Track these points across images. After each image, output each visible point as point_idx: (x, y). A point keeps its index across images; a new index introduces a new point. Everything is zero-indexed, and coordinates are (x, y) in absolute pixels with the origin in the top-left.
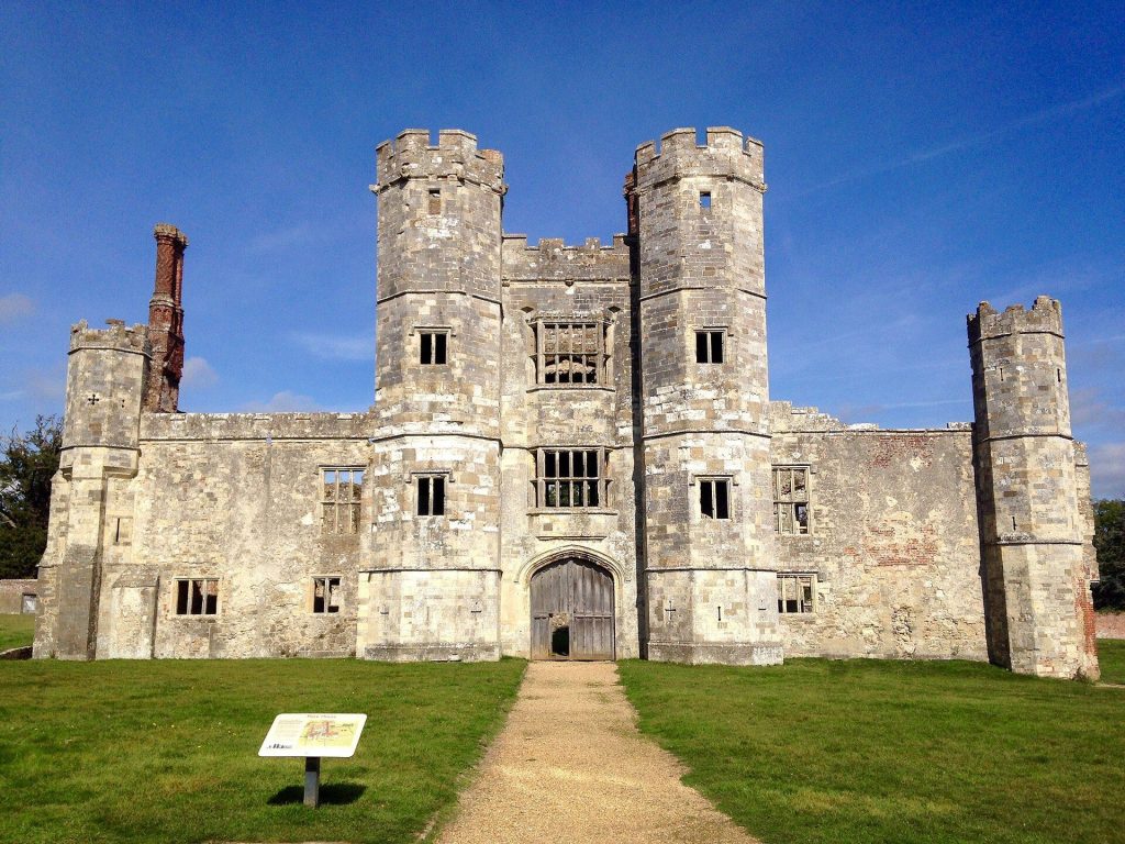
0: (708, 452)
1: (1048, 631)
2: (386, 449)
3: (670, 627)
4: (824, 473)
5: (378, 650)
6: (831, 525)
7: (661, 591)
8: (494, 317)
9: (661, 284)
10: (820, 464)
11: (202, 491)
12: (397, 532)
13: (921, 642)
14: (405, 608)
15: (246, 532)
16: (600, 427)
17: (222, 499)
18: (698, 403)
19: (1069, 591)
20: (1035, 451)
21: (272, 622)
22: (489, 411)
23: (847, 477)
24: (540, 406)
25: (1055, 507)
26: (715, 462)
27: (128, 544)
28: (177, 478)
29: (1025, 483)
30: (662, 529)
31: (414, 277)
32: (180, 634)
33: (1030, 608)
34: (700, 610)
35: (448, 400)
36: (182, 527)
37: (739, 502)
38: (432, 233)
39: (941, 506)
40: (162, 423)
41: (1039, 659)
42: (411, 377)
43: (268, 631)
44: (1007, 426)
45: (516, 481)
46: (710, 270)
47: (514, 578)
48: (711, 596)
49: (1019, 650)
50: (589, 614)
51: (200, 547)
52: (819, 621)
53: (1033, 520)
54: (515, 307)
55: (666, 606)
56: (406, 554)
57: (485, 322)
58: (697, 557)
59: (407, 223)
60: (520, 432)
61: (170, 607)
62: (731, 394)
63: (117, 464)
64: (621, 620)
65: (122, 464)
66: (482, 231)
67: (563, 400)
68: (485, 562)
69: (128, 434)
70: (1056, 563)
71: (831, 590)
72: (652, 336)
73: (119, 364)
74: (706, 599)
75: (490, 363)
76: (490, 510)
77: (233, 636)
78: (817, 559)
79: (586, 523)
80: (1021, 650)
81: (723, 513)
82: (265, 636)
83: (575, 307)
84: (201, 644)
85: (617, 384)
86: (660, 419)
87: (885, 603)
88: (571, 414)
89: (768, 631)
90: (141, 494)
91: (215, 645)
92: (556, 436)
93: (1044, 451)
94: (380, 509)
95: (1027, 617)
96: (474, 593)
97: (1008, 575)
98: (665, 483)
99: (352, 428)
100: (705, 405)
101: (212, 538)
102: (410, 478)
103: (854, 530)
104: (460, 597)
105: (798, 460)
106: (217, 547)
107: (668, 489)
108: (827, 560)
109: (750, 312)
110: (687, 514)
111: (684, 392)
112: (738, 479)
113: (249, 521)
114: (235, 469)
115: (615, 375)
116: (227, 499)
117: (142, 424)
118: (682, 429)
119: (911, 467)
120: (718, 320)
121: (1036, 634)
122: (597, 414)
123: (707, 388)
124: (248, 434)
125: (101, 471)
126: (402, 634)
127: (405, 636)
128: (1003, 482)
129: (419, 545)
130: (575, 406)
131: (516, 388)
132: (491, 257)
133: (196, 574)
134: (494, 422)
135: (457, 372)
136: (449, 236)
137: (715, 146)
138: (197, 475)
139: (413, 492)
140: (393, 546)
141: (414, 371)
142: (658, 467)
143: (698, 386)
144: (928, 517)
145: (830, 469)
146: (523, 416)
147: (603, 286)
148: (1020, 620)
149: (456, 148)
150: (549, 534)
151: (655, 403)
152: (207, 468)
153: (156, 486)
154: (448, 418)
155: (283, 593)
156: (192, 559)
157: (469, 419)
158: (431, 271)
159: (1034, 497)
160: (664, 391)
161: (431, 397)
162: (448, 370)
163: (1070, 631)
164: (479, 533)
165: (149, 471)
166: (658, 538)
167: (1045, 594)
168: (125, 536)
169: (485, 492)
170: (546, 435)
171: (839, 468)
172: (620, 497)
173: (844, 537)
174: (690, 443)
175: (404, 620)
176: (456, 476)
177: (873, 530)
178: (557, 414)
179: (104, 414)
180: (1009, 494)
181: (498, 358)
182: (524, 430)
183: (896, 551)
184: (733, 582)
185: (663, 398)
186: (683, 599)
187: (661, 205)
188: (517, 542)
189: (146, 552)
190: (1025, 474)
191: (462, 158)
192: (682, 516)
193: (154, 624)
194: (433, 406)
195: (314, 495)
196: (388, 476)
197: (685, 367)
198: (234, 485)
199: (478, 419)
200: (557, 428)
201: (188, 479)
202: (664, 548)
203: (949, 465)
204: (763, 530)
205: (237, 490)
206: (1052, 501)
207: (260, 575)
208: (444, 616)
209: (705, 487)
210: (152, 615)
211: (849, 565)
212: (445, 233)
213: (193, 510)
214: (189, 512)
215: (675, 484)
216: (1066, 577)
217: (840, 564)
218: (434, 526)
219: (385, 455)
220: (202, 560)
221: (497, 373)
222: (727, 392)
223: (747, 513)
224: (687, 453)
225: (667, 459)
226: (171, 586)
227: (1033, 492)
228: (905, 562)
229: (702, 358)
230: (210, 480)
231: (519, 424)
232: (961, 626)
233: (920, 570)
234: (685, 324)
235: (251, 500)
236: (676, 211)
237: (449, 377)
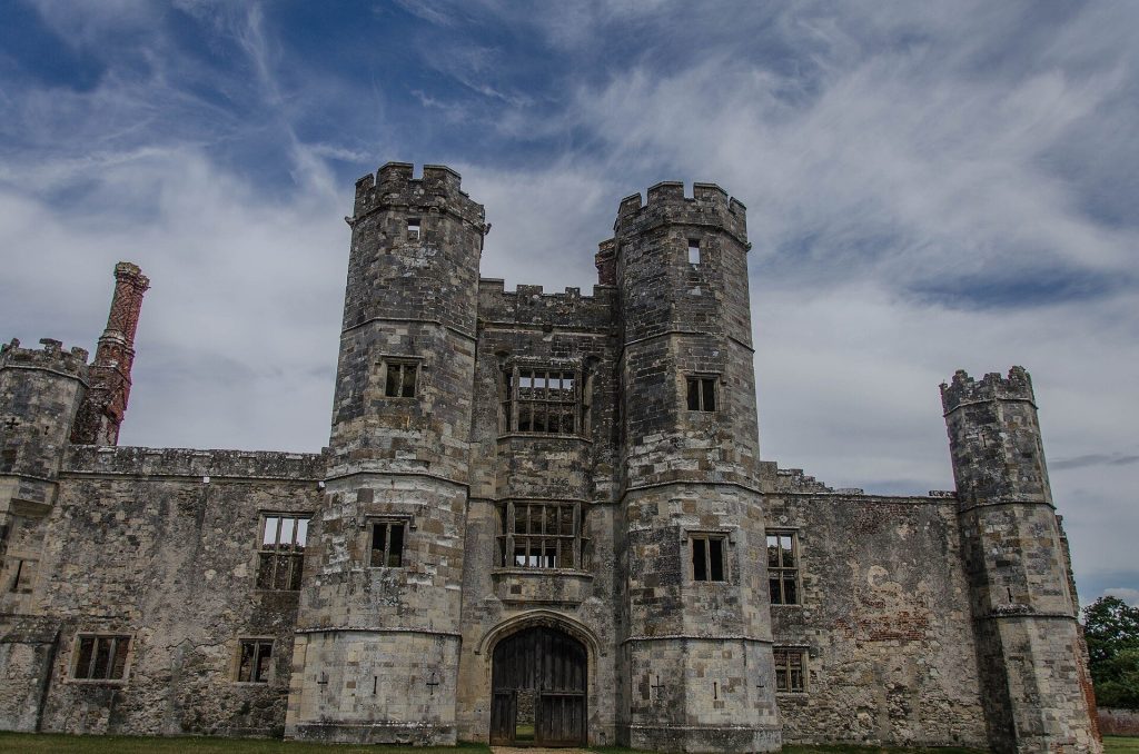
0: (702, 506)
1: (1056, 713)
2: (339, 491)
3: (658, 707)
4: (811, 539)
5: (312, 729)
6: (821, 595)
7: (647, 664)
8: (469, 354)
9: (648, 329)
10: (808, 529)
11: (123, 534)
12: (344, 585)
13: (918, 727)
14: (348, 677)
15: (169, 583)
16: (576, 480)
17: (145, 544)
18: (690, 454)
19: (1073, 669)
20: (1025, 518)
21: (188, 691)
22: (458, 454)
23: (835, 544)
24: (513, 455)
25: (1050, 578)
26: (709, 518)
27: (28, 591)
28: (97, 517)
29: (1019, 552)
30: (649, 592)
31: (386, 304)
32: (76, 702)
33: (1036, 687)
34: (694, 686)
35: (414, 436)
36: (94, 574)
37: (736, 564)
38: (408, 261)
39: (929, 576)
40: (88, 456)
41: (1049, 746)
42: (374, 409)
43: (182, 702)
44: (994, 493)
45: (482, 537)
46: (701, 316)
47: (475, 648)
48: (706, 671)
49: (1024, 734)
50: (558, 692)
51: (113, 598)
52: (811, 702)
53: (1030, 591)
54: (488, 351)
55: (653, 681)
56: (354, 611)
57: (459, 357)
58: (690, 625)
59: (382, 251)
60: (488, 483)
61: (67, 668)
62: (725, 445)
63: (28, 497)
64: (595, 699)
65: (34, 498)
66: (461, 266)
67: (537, 451)
68: (443, 625)
69: (46, 465)
70: (1057, 637)
71: (823, 667)
72: (637, 382)
73: (49, 388)
74: (700, 674)
75: (463, 402)
76: (454, 565)
77: (139, 708)
78: (807, 632)
79: (559, 587)
80: (1028, 734)
81: (717, 575)
82: (177, 707)
83: (553, 355)
84: (100, 716)
85: (595, 436)
86: (647, 470)
87: (880, 683)
88: (545, 465)
89: (766, 711)
90: (52, 534)
91: (117, 718)
92: (529, 488)
93: (1034, 519)
94: (326, 559)
95: (1032, 698)
96: (431, 662)
97: (1008, 652)
98: (652, 541)
99: (301, 469)
100: (696, 455)
101: (128, 588)
102: (365, 523)
103: (845, 602)
104: (415, 665)
105: (785, 524)
106: (132, 599)
107: (656, 547)
108: (818, 633)
109: (741, 362)
110: (679, 574)
111: (675, 440)
112: (734, 537)
113: (173, 570)
114: (164, 510)
115: (593, 427)
116: (151, 544)
117: (66, 456)
118: (675, 479)
119: (898, 535)
120: (710, 367)
121: (1044, 716)
122: (573, 467)
123: (701, 438)
124: (185, 472)
125: (7, 504)
126: (342, 707)
127: (346, 711)
128: (995, 551)
129: (369, 601)
130: (549, 457)
131: (486, 435)
132: (468, 293)
133: (105, 630)
134: (463, 467)
135: (427, 407)
136: (427, 265)
137: (703, 200)
138: (120, 516)
139: (365, 538)
140: (339, 602)
141: (379, 404)
142: (643, 522)
143: (690, 434)
144: (917, 589)
145: (818, 535)
146: (493, 466)
147: (581, 334)
148: (1025, 701)
149: (440, 182)
150: (515, 597)
151: (641, 453)
152: (133, 508)
153: (71, 526)
154: (414, 457)
155: (204, 656)
156: (102, 613)
157: (437, 460)
158: (404, 299)
159: (1029, 567)
160: (652, 440)
161: (396, 433)
162: (416, 403)
163: (1077, 714)
164: (439, 590)
165: (65, 508)
166: (644, 602)
167: (1049, 672)
168: (26, 581)
169: (448, 544)
170: (518, 487)
171: (827, 534)
172: (597, 559)
173: (835, 608)
174: (683, 497)
175: (346, 691)
176: (419, 522)
177: (864, 601)
178: (530, 465)
179: (22, 440)
180: (1002, 564)
181: (471, 398)
182: (494, 481)
183: (887, 625)
184: (730, 654)
185: (651, 448)
186: (674, 673)
187: (649, 252)
188: (479, 606)
189: (48, 602)
190: (1017, 542)
191: (445, 191)
192: (674, 578)
193: (46, 689)
194: (397, 442)
195: (251, 542)
196: (339, 520)
197: (676, 413)
198: (160, 529)
199: (446, 461)
200: (530, 479)
201: (109, 521)
202: (651, 615)
203: (935, 534)
204: (759, 596)
205: (163, 533)
206: (1046, 572)
207: (178, 635)
208: (395, 688)
209: (699, 545)
210: (44, 677)
211: (841, 639)
212: (421, 262)
213: (110, 554)
214: (104, 557)
215: (665, 542)
216: (1068, 654)
217: (832, 638)
218: (389, 579)
219: (337, 496)
220: (113, 614)
221: (470, 412)
222: (720, 442)
223: (744, 576)
224: (678, 508)
225: (656, 513)
226: (72, 644)
227: (1027, 562)
228: (897, 636)
229: (693, 405)
230: (134, 522)
231: (487, 474)
232: (957, 707)
233: (912, 646)
234: (676, 369)
235: (178, 546)
236: (665, 256)
237: (417, 412)
